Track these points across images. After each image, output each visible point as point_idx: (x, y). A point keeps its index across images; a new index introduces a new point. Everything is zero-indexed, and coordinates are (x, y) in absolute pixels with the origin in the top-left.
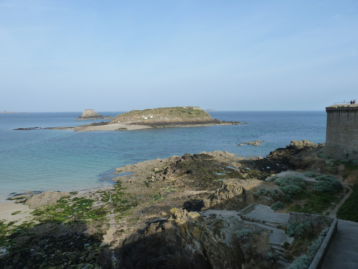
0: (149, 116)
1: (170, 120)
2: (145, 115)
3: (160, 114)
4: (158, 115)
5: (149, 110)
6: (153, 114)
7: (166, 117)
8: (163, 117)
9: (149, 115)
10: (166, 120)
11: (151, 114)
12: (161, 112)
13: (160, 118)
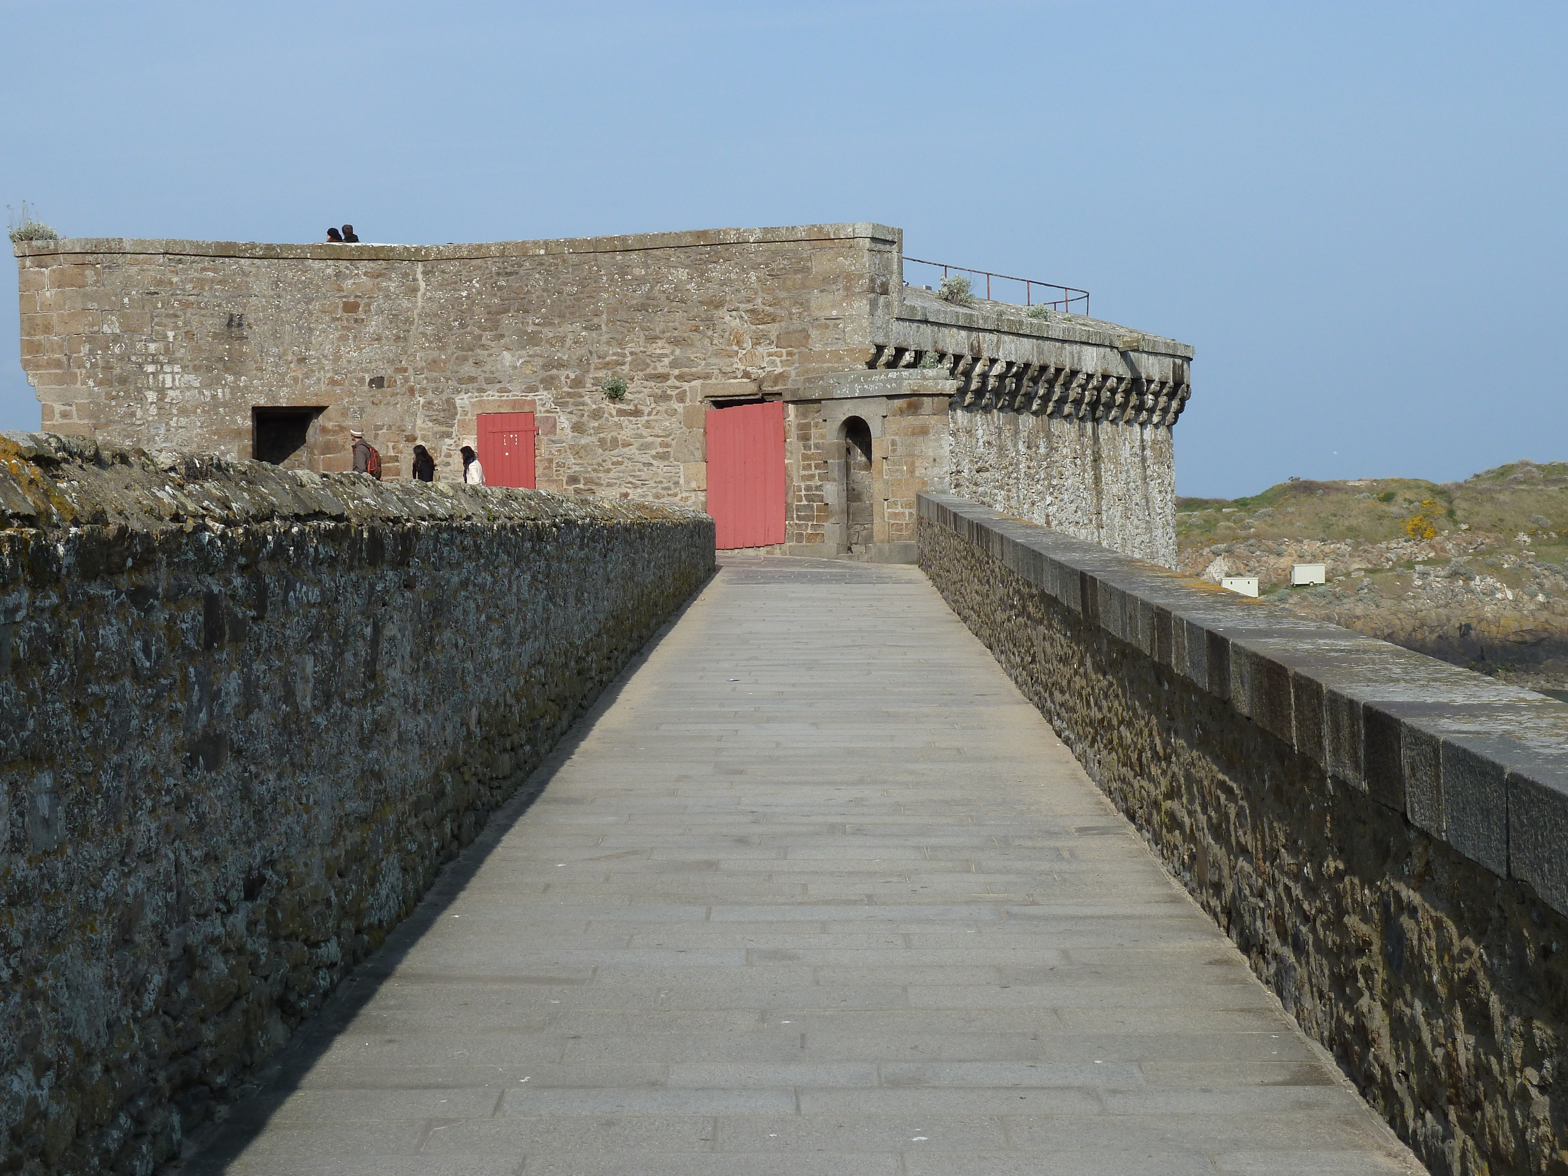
0: (1284, 562)
1: (1544, 606)
2: (1241, 549)
3: (1418, 533)
4: (1402, 548)
5: (1306, 488)
6: (1341, 538)
7: (1495, 569)
8: (1454, 575)
9: (1292, 548)
10: (1489, 611)
11: (1308, 546)
12: (1441, 507)
13: (1407, 584)
